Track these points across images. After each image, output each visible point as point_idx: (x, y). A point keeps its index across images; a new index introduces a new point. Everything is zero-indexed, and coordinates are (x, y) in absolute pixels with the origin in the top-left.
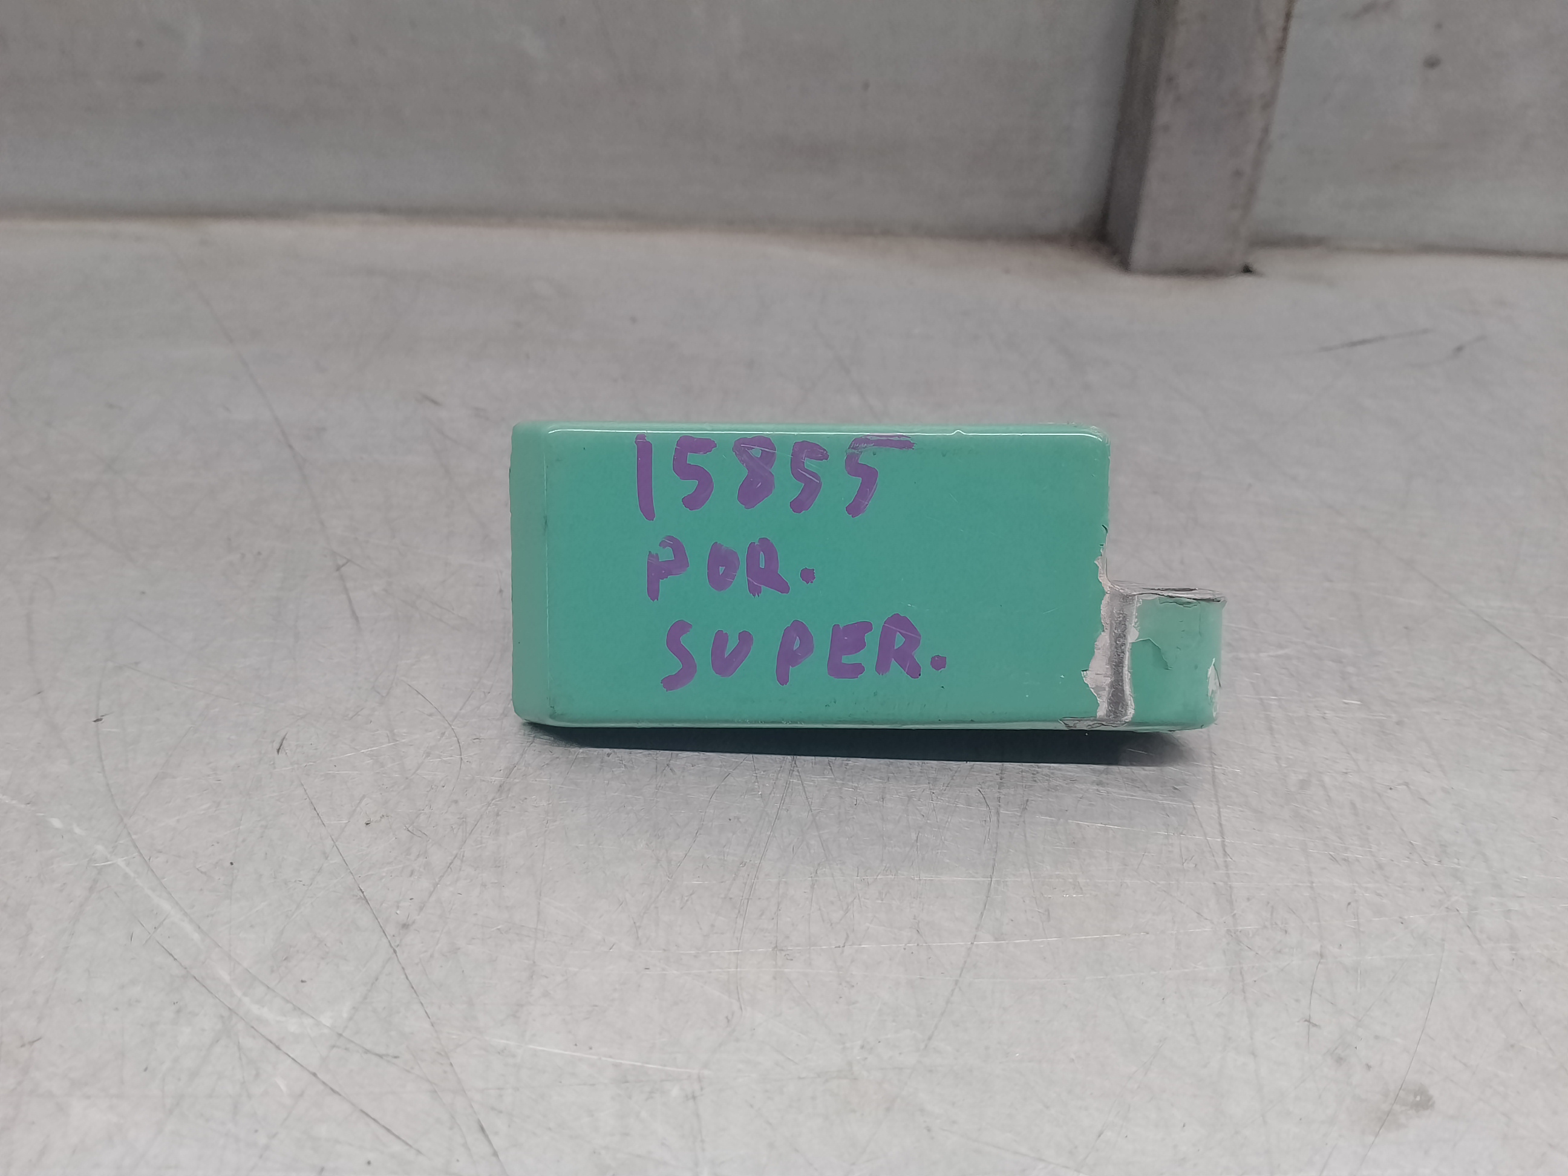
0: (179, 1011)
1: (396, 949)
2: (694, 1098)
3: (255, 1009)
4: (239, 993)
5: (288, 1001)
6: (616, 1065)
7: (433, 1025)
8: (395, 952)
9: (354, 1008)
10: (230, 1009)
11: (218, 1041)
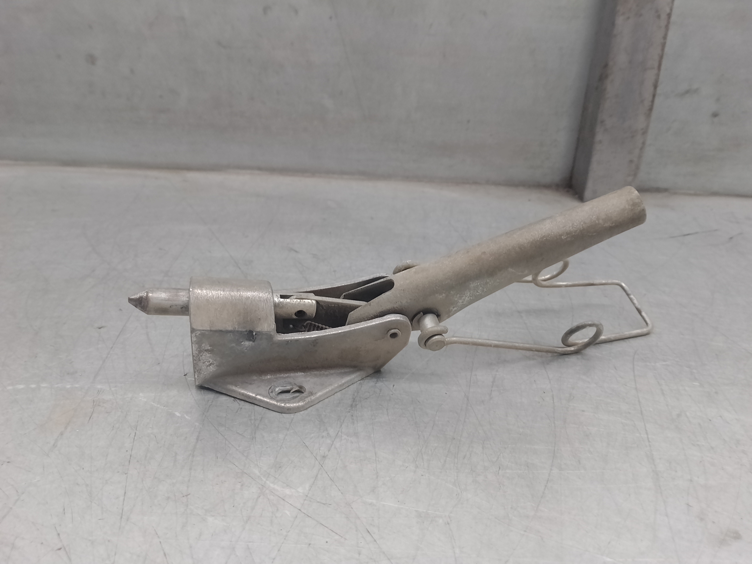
0: (242, 485)
1: (323, 465)
2: (448, 524)
3: (272, 485)
4: (264, 479)
5: (284, 483)
6: (416, 511)
7: (342, 494)
8: (322, 466)
9: (310, 486)
10: (262, 485)
11: (260, 497)
